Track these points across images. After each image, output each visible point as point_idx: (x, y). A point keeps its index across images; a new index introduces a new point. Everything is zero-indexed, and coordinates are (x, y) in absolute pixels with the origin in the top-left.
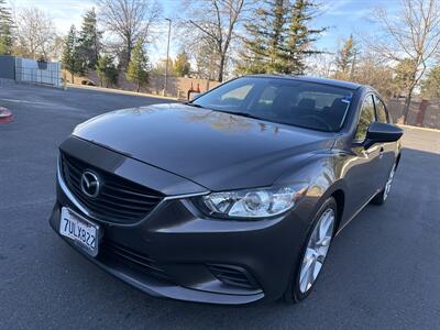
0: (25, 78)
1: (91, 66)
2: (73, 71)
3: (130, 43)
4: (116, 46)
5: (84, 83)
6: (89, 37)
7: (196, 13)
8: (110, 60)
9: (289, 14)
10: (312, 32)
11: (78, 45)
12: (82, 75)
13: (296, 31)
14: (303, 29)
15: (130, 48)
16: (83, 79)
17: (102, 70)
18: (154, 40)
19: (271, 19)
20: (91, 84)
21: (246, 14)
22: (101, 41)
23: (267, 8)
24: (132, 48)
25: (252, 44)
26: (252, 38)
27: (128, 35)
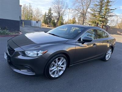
1: (49, 22)
2: (45, 23)
3: (59, 16)
4: (56, 17)
5: (48, 26)
6: (50, 15)
7: (77, 6)
8: (54, 20)
9: (104, 5)
10: (111, 10)
11: (47, 17)
12: (48, 24)
13: (106, 10)
14: (109, 9)
16: (48, 25)
17: (52, 23)
18: (66, 14)
19: (99, 7)
21: (91, 6)
22: (52, 15)
23: (97, 3)
24: (60, 18)
25: (92, 14)
26: (93, 13)
27: (59, 14)
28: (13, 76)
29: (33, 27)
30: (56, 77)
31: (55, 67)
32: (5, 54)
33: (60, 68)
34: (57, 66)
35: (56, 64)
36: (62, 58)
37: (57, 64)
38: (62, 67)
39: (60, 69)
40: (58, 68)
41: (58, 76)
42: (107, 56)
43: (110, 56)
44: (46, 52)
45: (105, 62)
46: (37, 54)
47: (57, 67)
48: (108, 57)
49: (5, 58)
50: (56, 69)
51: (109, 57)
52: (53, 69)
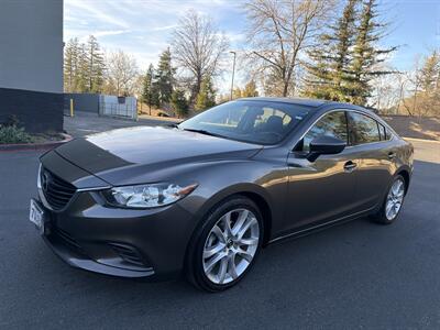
0: (107, 112)
2: (150, 104)
3: (199, 76)
4: (189, 80)
5: (160, 115)
6: (165, 73)
7: (261, 43)
8: (182, 94)
9: (354, 37)
10: (379, 52)
11: (156, 81)
12: (158, 106)
13: (361, 53)
14: (370, 50)
15: (199, 81)
16: (159, 111)
17: (174, 102)
18: (222, 71)
19: (335, 43)
20: (165, 116)
21: (310, 41)
22: (174, 76)
23: (331, 32)
24: (201, 84)
25: (315, 69)
26: (316, 63)
27: (199, 69)
28: (65, 285)
29: (106, 116)
30: (225, 282)
31: (222, 245)
32: (33, 206)
33: (239, 250)
34: (229, 241)
35: (226, 235)
36: (247, 211)
37: (230, 233)
38: (244, 247)
39: (237, 254)
40: (232, 248)
41: (231, 279)
42: (389, 205)
43: (398, 205)
44: (193, 190)
45: (384, 227)
46: (161, 198)
47: (228, 246)
48: (394, 208)
49: (32, 219)
50: (226, 254)
51: (397, 210)
52: (214, 251)
